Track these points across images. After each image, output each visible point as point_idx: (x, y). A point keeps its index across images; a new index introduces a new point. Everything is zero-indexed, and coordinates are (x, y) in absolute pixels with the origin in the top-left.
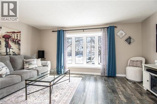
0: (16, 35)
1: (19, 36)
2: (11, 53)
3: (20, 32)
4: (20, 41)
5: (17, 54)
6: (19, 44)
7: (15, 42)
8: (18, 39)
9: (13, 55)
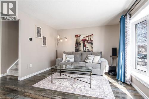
0: (89, 37)
1: (91, 38)
2: (87, 50)
3: (93, 35)
4: (93, 41)
5: (90, 51)
6: (92, 44)
7: (89, 42)
8: (91, 40)
9: (88, 51)
